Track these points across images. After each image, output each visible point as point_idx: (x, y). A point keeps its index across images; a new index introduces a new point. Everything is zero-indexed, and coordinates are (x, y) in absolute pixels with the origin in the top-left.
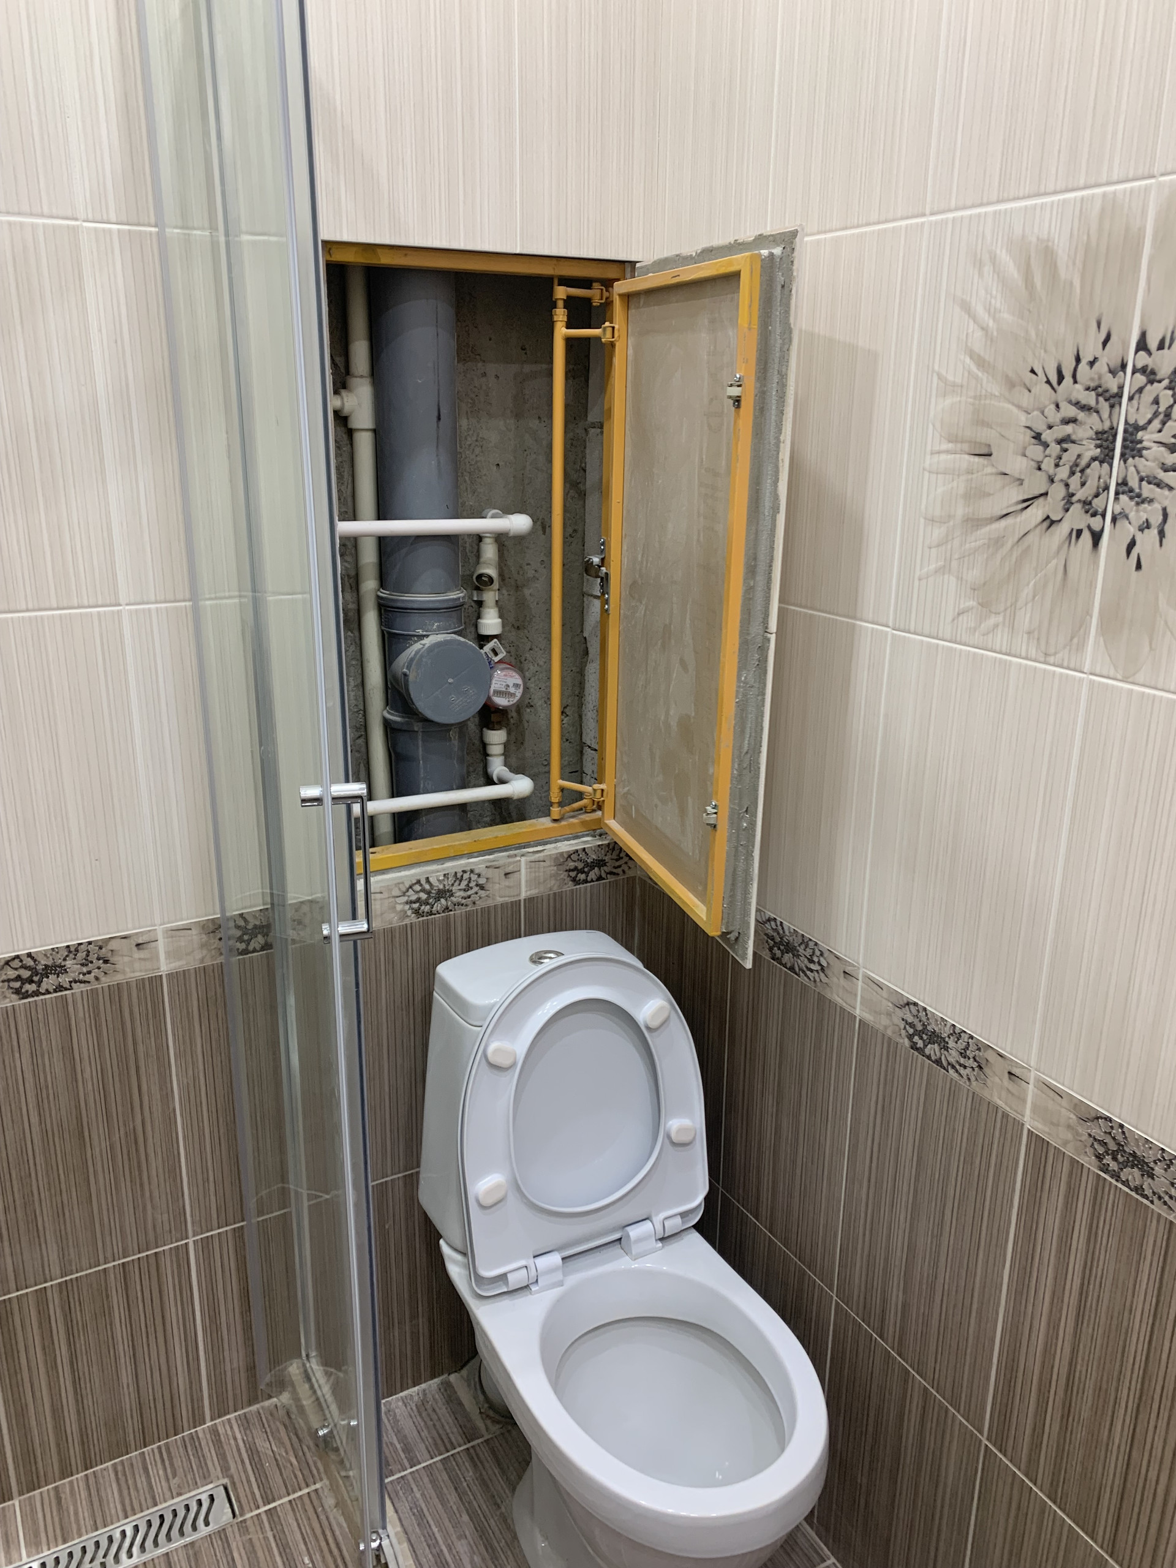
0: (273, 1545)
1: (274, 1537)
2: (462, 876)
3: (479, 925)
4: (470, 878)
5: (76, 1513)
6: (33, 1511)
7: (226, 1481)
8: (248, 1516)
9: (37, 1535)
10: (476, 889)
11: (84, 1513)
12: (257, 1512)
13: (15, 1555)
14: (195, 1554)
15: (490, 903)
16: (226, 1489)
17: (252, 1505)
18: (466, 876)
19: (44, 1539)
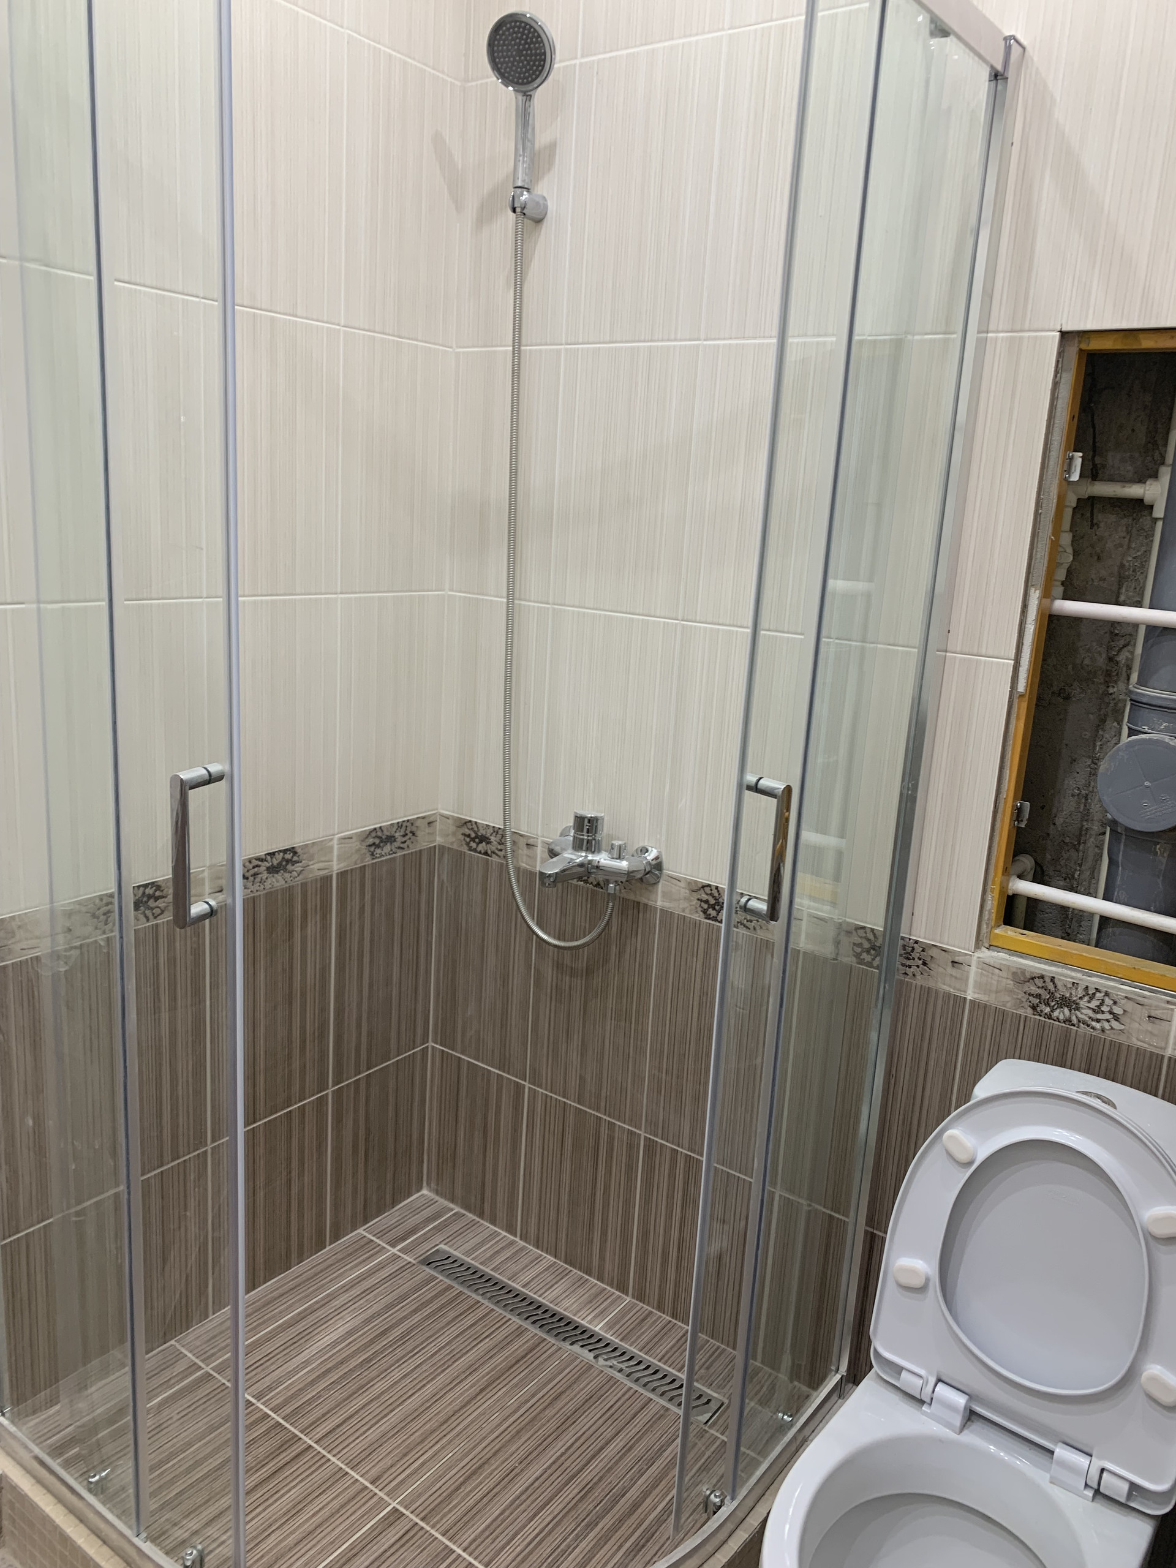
0: (702, 1461)
1: (709, 1457)
2: (1094, 994)
3: (1105, 1058)
4: (1103, 1001)
5: (643, 1333)
6: (630, 1310)
7: (726, 1401)
8: (712, 1431)
9: (615, 1324)
10: (1108, 1016)
11: (645, 1338)
12: (719, 1436)
13: (595, 1322)
14: (662, 1416)
15: (1122, 1039)
16: (722, 1404)
17: (722, 1429)
18: (1098, 995)
19: (615, 1329)
